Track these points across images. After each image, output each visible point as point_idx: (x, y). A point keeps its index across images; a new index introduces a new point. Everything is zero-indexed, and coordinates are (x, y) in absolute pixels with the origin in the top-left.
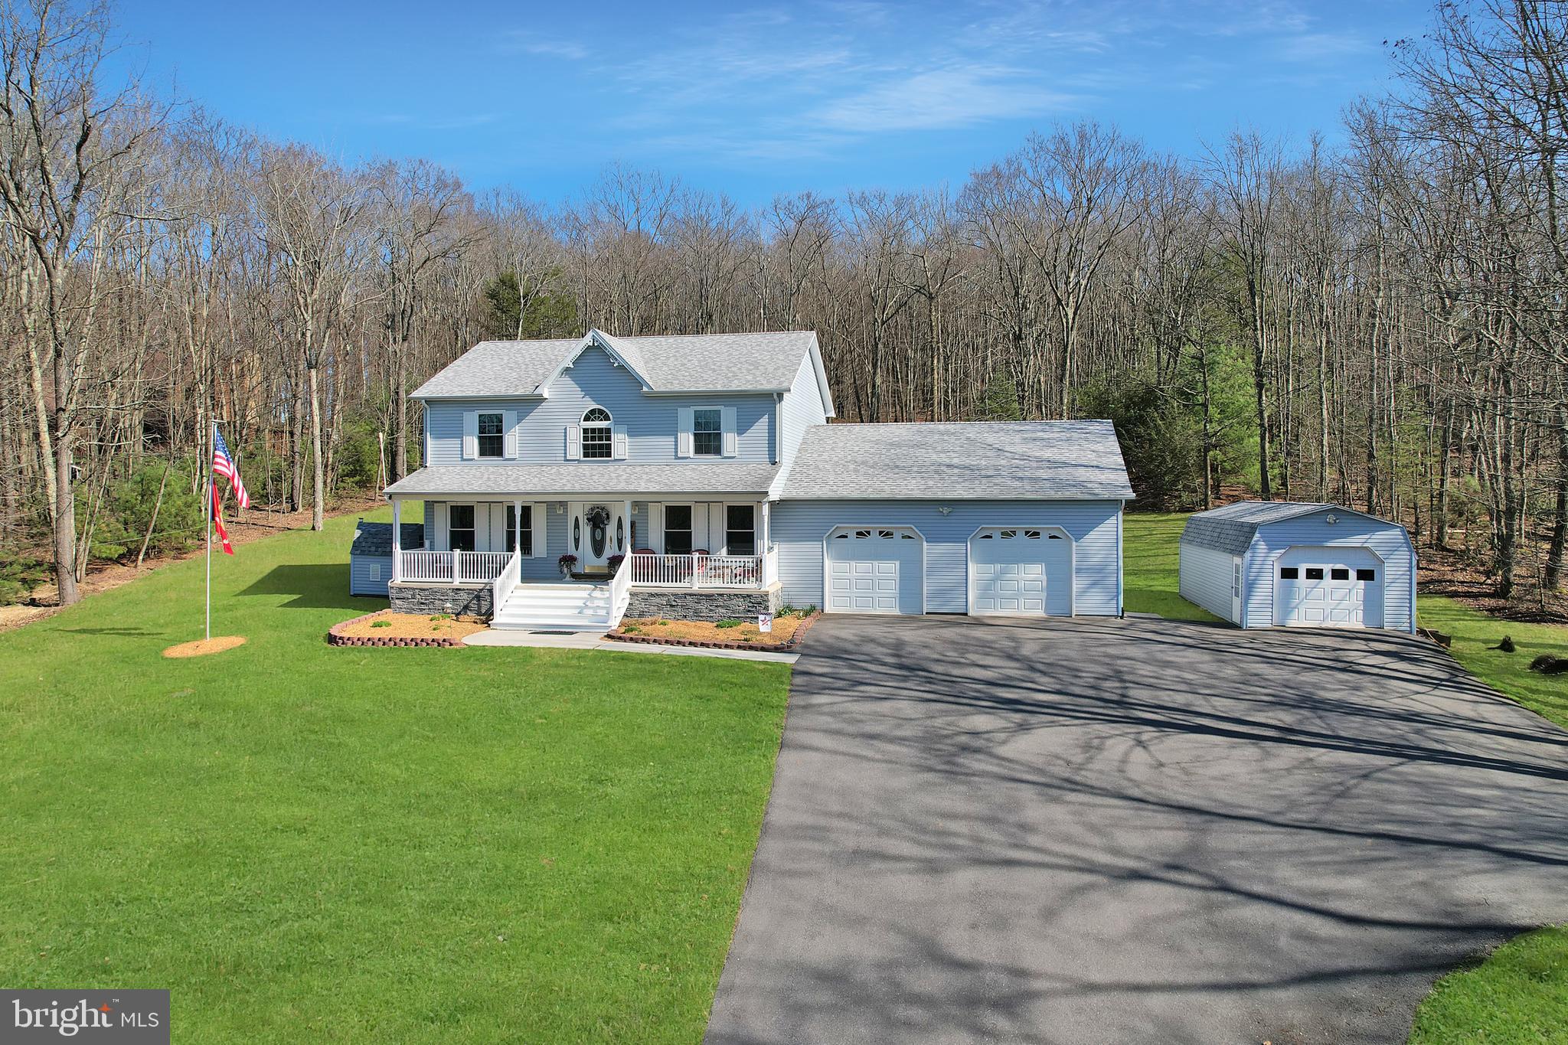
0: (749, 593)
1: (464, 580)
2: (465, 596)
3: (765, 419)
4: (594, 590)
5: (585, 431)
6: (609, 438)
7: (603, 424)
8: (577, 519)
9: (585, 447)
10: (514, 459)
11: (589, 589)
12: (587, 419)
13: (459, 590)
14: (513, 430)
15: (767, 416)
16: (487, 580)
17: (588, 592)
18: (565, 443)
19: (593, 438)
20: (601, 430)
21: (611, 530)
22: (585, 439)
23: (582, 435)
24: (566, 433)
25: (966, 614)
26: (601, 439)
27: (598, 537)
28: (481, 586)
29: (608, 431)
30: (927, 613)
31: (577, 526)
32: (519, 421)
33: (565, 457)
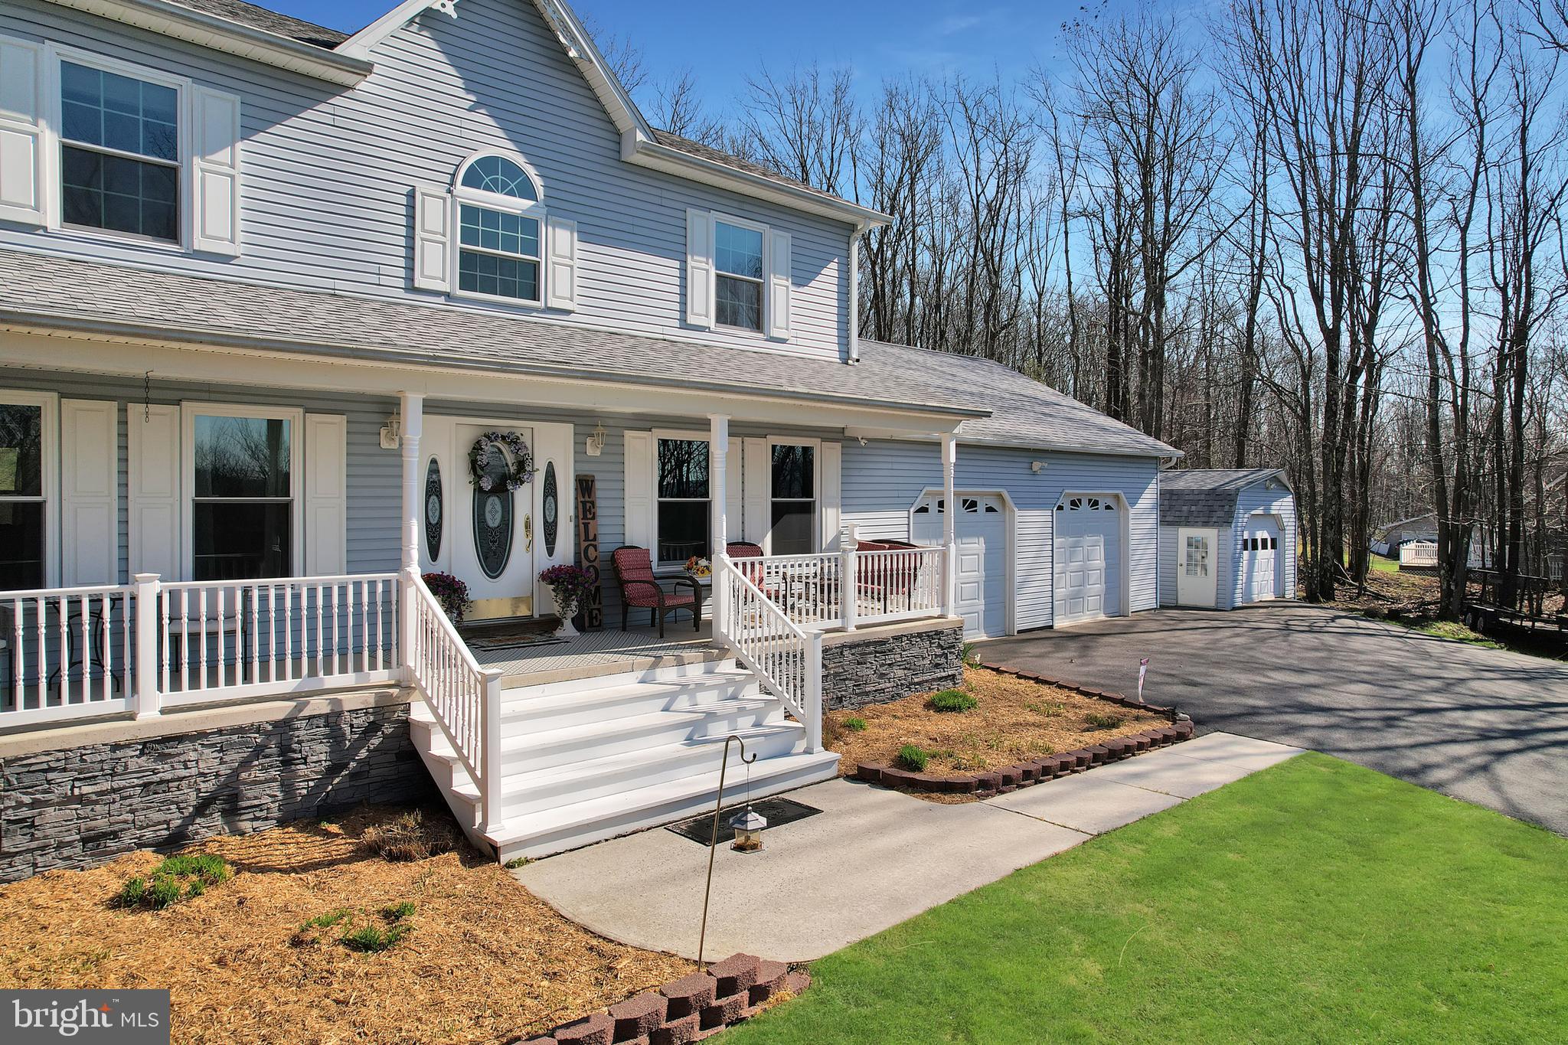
0: (939, 629)
1: (187, 695)
2: (209, 760)
3: (832, 270)
4: (654, 666)
5: (470, 213)
6: (533, 248)
7: (517, 205)
8: (434, 468)
9: (467, 259)
10: (225, 259)
11: (641, 667)
12: (472, 179)
13: (180, 738)
14: (224, 155)
15: (834, 265)
16: (290, 684)
17: (640, 674)
18: (411, 237)
19: (490, 241)
20: (510, 220)
21: (527, 500)
22: (468, 236)
23: (459, 224)
24: (411, 207)
25: (1051, 627)
26: (510, 244)
27: (493, 520)
28: (280, 710)
29: (530, 225)
30: (1019, 632)
31: (434, 489)
32: (248, 131)
33: (410, 278)
